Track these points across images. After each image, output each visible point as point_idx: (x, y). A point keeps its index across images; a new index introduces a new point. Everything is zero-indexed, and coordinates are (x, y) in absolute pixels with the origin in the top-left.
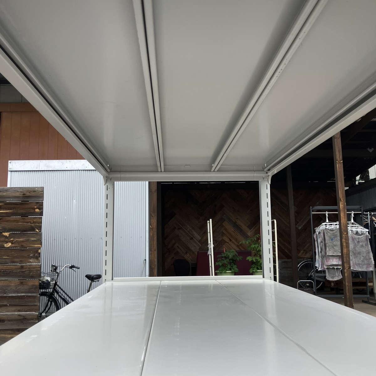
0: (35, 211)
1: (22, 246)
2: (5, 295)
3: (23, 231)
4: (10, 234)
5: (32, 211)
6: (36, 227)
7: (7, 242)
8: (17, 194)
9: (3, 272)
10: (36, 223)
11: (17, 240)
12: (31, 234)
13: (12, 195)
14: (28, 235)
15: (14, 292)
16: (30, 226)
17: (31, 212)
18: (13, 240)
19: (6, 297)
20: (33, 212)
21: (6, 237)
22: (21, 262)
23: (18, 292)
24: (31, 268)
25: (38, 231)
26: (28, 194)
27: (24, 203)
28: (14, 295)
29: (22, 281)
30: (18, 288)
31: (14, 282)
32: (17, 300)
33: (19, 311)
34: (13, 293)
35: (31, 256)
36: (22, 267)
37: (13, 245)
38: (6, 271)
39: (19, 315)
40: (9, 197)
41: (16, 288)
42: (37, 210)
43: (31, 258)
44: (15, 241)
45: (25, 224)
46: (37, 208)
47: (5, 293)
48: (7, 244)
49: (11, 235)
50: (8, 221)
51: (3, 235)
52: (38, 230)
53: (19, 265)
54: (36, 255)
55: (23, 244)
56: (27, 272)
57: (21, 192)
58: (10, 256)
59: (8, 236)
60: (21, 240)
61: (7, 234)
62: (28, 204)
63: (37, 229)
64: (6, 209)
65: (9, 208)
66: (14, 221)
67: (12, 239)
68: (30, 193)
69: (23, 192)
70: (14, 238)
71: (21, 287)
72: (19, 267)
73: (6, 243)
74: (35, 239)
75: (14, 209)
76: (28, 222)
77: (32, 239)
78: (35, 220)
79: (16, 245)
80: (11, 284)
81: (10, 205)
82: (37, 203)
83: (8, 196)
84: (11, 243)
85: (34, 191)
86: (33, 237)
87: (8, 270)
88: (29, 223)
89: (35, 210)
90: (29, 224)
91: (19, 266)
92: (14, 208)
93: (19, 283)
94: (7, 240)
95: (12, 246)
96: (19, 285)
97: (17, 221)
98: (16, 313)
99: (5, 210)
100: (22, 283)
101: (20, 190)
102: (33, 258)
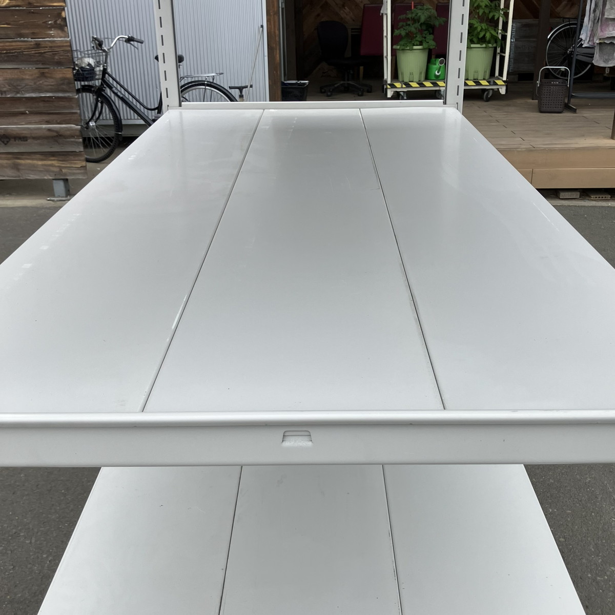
1: (30, 3)
2: (19, 95)
9: (6, 53)
15: (34, 91)
19: (20, 99)
22: (34, 35)
23: (40, 91)
24: (55, 47)
28: (33, 95)
29: (42, 71)
30: (38, 83)
31: (29, 72)
32: (41, 104)
33: (48, 122)
34: (32, 92)
35: (49, 24)
36: (38, 45)
38: (10, 53)
39: (49, 130)
41: (35, 83)
43: (50, 29)
47: (18, 93)
53: (31, 41)
54: (58, 22)
56: (48, 55)
58: (12, 23)
71: (43, 81)
72: (31, 45)
80: (24, 77)
87: (14, 51)
91: (32, 43)
93: (37, 75)
95: (11, 4)
96: (38, 77)
98: (44, 126)
100: (43, 75)
102: (53, 28)
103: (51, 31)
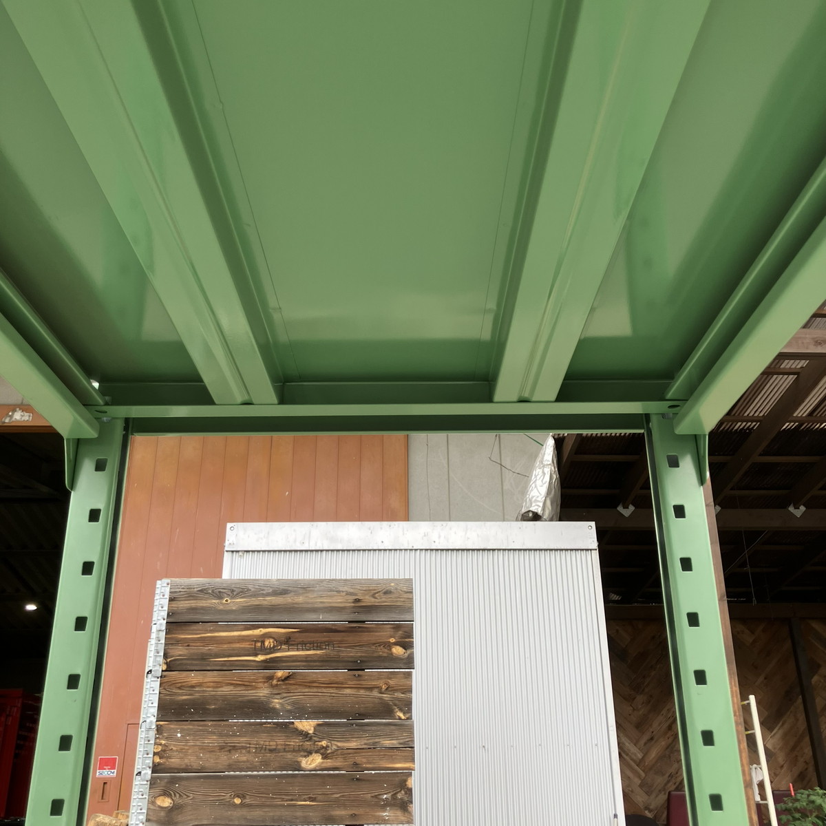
0: (392, 654)
1: (356, 764)
3: (357, 716)
4: (319, 725)
5: (382, 652)
6: (397, 702)
7: (309, 753)
8: (338, 601)
10: (396, 690)
11: (339, 744)
12: (382, 727)
13: (321, 602)
14: (373, 728)
16: (377, 701)
17: (380, 657)
18: (327, 746)
20: (385, 655)
21: (305, 735)
25: (401, 715)
26: (368, 600)
27: (356, 627)
35: (383, 800)
37: (329, 763)
40: (314, 610)
42: (397, 651)
43: (383, 807)
44: (334, 747)
45: (362, 692)
46: (396, 644)
48: (310, 758)
49: (321, 728)
50: (310, 684)
51: (296, 729)
52: (404, 714)
54: (399, 796)
55: (359, 759)
57: (348, 594)
58: (320, 797)
59: (311, 732)
60: (353, 744)
61: (307, 725)
62: (368, 630)
63: (401, 710)
64: (304, 645)
65: (313, 643)
66: (330, 684)
67: (324, 743)
68: (373, 596)
69: (356, 595)
70: (330, 738)
73: (305, 756)
74: (394, 743)
75: (328, 645)
76: (371, 689)
77: (387, 743)
78: (391, 682)
79: (338, 764)
81: (318, 635)
82: (397, 628)
83: (310, 606)
84: (322, 754)
85: (387, 592)
86: (390, 736)
88: (376, 690)
89: (390, 650)
90: (375, 693)
92: (328, 643)
94: (308, 744)
95: (324, 765)
97: (338, 685)
99: (303, 650)
101: (345, 589)
102: (389, 806)
103: (384, 811)
